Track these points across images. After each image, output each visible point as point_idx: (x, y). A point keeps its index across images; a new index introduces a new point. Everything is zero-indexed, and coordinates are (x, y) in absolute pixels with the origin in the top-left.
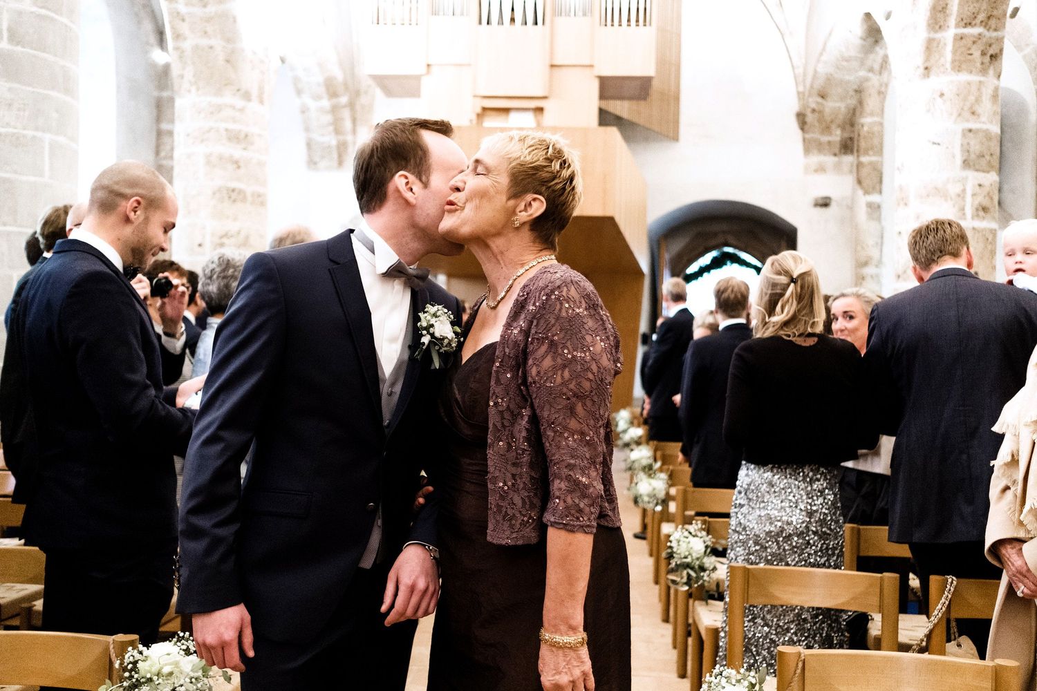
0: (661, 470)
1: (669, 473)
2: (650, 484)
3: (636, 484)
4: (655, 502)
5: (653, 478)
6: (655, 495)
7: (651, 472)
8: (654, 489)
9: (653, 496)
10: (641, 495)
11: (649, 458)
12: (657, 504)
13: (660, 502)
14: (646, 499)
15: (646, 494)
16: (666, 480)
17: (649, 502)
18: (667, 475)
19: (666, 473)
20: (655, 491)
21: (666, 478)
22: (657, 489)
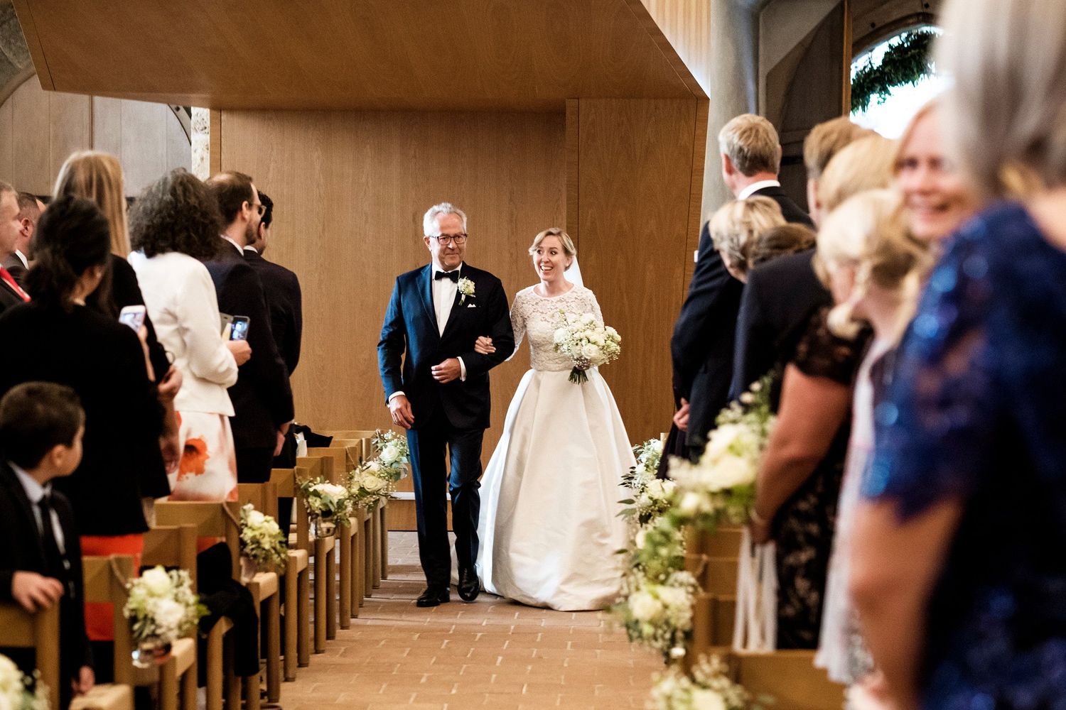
0: (679, 564)
1: (700, 570)
2: (657, 597)
4: (669, 636)
5: (662, 583)
6: (667, 623)
8: (666, 607)
9: (662, 623)
10: (637, 621)
12: (674, 642)
13: (679, 635)
14: (648, 630)
15: (648, 617)
16: (693, 586)
17: (655, 638)
18: (694, 576)
19: (693, 570)
20: (669, 613)
21: (693, 580)
22: (672, 607)
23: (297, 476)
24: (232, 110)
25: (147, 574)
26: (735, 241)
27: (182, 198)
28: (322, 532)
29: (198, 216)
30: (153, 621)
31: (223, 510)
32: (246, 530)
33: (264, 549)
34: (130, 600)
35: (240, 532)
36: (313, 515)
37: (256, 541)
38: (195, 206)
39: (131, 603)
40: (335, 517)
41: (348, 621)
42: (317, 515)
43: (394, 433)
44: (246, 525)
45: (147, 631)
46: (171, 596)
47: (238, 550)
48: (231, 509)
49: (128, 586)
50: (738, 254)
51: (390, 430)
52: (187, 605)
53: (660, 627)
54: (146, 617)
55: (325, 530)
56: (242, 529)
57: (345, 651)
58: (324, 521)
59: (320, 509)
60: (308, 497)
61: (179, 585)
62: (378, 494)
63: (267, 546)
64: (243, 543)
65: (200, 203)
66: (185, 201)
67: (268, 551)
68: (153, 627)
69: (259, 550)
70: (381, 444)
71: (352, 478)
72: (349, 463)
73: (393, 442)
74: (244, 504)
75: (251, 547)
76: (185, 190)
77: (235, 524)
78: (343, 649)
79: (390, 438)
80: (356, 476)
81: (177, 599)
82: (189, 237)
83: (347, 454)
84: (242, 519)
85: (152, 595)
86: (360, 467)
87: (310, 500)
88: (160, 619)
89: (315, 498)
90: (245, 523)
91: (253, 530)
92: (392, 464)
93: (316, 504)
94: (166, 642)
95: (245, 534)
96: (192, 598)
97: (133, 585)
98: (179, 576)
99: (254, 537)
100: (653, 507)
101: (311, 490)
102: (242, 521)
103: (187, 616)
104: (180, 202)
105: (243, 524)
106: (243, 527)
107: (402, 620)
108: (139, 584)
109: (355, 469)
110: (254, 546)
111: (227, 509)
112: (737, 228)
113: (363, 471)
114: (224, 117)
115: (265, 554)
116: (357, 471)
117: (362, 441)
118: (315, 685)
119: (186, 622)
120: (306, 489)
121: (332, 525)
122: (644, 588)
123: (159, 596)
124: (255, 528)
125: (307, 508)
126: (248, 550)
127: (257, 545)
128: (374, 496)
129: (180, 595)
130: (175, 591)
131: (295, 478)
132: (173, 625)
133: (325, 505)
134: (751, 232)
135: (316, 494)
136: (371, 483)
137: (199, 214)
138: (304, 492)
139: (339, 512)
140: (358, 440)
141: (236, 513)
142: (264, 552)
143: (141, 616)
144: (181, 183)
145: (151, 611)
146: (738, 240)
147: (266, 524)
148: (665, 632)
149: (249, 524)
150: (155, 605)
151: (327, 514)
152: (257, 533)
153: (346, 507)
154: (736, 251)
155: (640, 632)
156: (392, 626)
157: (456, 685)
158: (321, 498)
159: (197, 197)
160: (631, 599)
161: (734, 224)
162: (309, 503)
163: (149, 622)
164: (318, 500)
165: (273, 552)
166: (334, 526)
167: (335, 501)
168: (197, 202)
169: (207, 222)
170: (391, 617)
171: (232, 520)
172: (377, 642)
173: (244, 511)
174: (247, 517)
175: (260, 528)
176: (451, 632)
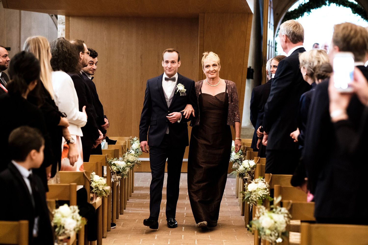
0: (281, 204)
1: (289, 207)
2: (272, 218)
3: (258, 217)
4: (277, 235)
5: (274, 212)
6: (276, 229)
7: (272, 206)
8: (275, 222)
9: (274, 229)
10: (263, 228)
11: (266, 189)
12: (278, 236)
13: (280, 234)
14: (268, 232)
15: (268, 227)
16: (287, 214)
17: (271, 235)
18: (287, 209)
19: (287, 207)
20: (277, 225)
21: (287, 211)
22: (278, 223)
23: (107, 158)
24: (73, 16)
25: (61, 208)
26: (312, 64)
27: (61, 49)
28: (117, 179)
29: (67, 55)
30: (64, 228)
31: (84, 175)
32: (93, 183)
33: (100, 190)
34: (54, 219)
35: (91, 183)
36: (113, 173)
37: (97, 187)
38: (66, 52)
39: (55, 220)
40: (122, 174)
41: (123, 211)
42: (115, 173)
43: (137, 138)
44: (93, 181)
45: (61, 232)
46: (71, 217)
47: (90, 191)
48: (87, 175)
49: (53, 213)
50: (312, 70)
51: (136, 137)
52: (78, 221)
53: (273, 231)
54: (61, 226)
55: (118, 179)
56: (91, 182)
57: (123, 224)
58: (118, 176)
59: (116, 171)
60: (111, 166)
61: (74, 212)
62: (134, 163)
63: (101, 189)
64: (91, 188)
65: (68, 50)
66: (62, 50)
67: (101, 191)
68: (63, 230)
69: (98, 191)
70: (132, 142)
71: (124, 156)
72: (123, 151)
73: (137, 141)
74: (92, 172)
75: (95, 190)
76: (62, 45)
77: (88, 180)
78: (122, 223)
79: (136, 140)
80: (126, 156)
81: (73, 218)
82: (64, 64)
83: (122, 147)
84: (91, 178)
85: (63, 217)
86: (127, 152)
87: (112, 167)
88: (66, 227)
89: (114, 166)
90: (92, 180)
91: (96, 183)
92: (136, 150)
93: (114, 169)
94: (68, 236)
95: (92, 184)
96: (79, 218)
97: (55, 213)
98: (74, 208)
99: (96, 186)
100: (245, 171)
101: (112, 163)
102: (91, 179)
103: (77, 225)
104: (60, 50)
105: (91, 180)
106: (92, 181)
107: (142, 211)
108: (57, 212)
109: (125, 153)
110: (96, 189)
111: (85, 174)
112: (314, 59)
113: (128, 154)
114: (71, 19)
115: (100, 192)
116: (126, 154)
117: (126, 141)
118: (114, 239)
119: (77, 228)
120: (110, 163)
121: (120, 177)
122: (265, 214)
123: (66, 217)
124: (96, 182)
125: (111, 170)
126: (93, 191)
127: (97, 189)
128: (133, 164)
129: (74, 217)
130: (72, 214)
131: (106, 159)
132: (72, 229)
133: (118, 169)
134: (319, 61)
135: (114, 165)
136: (131, 158)
137: (68, 54)
138: (110, 164)
139: (123, 172)
140: (125, 141)
141: (89, 176)
142: (100, 191)
143: (59, 225)
144: (61, 43)
145: (63, 224)
146: (313, 64)
147: (100, 180)
148: (275, 233)
149: (94, 181)
150: (65, 221)
151: (118, 173)
152: (97, 184)
153: (126, 170)
154: (311, 68)
155: (265, 232)
156: (139, 213)
157: (169, 240)
158: (116, 167)
159: (67, 48)
160: (260, 218)
161: (312, 57)
162: (111, 168)
163: (62, 228)
164: (115, 167)
165: (103, 191)
166: (121, 177)
167: (122, 167)
168: (67, 50)
169: (71, 58)
170: (138, 209)
171: (87, 178)
172: (135, 220)
173: (92, 175)
174: (93, 177)
175: (98, 182)
176: (162, 216)
